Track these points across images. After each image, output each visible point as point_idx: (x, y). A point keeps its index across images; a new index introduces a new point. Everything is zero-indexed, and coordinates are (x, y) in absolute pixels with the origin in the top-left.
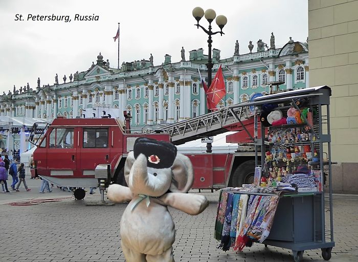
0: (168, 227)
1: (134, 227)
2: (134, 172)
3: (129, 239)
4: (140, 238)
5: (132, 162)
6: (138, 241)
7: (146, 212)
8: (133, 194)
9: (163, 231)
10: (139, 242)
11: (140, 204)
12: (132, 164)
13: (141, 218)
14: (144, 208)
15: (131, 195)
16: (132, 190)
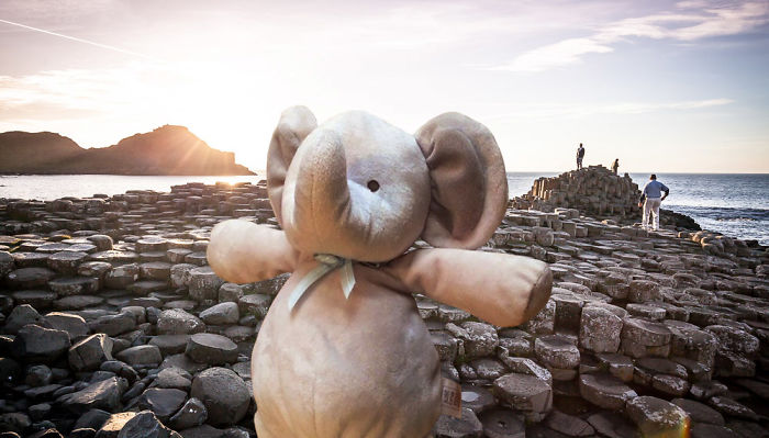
0: (416, 369)
1: (301, 366)
2: (300, 178)
3: (283, 410)
4: (321, 404)
5: (295, 141)
6: (314, 417)
7: (340, 314)
8: (297, 254)
9: (399, 380)
10: (318, 420)
11: (322, 288)
12: (294, 150)
13: (325, 337)
14: (335, 302)
15: (289, 257)
16: (294, 238)
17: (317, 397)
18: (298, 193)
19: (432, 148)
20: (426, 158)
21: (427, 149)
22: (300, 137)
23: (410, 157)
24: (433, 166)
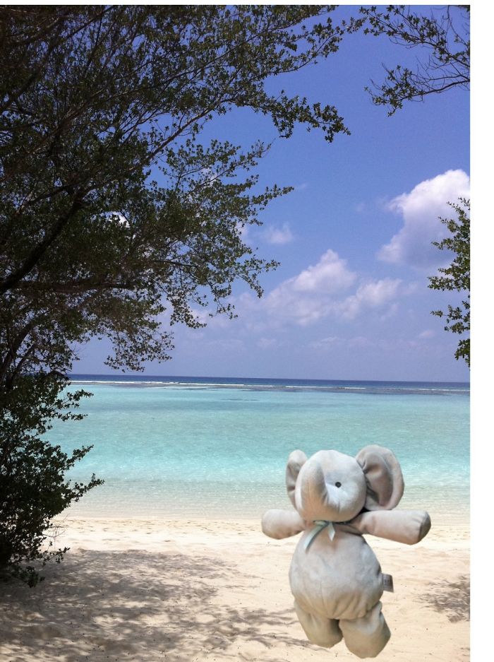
17: (323, 590)
18: (303, 493)
19: (364, 463)
20: (362, 467)
21: (362, 464)
22: (300, 465)
23: (354, 469)
24: (366, 471)
